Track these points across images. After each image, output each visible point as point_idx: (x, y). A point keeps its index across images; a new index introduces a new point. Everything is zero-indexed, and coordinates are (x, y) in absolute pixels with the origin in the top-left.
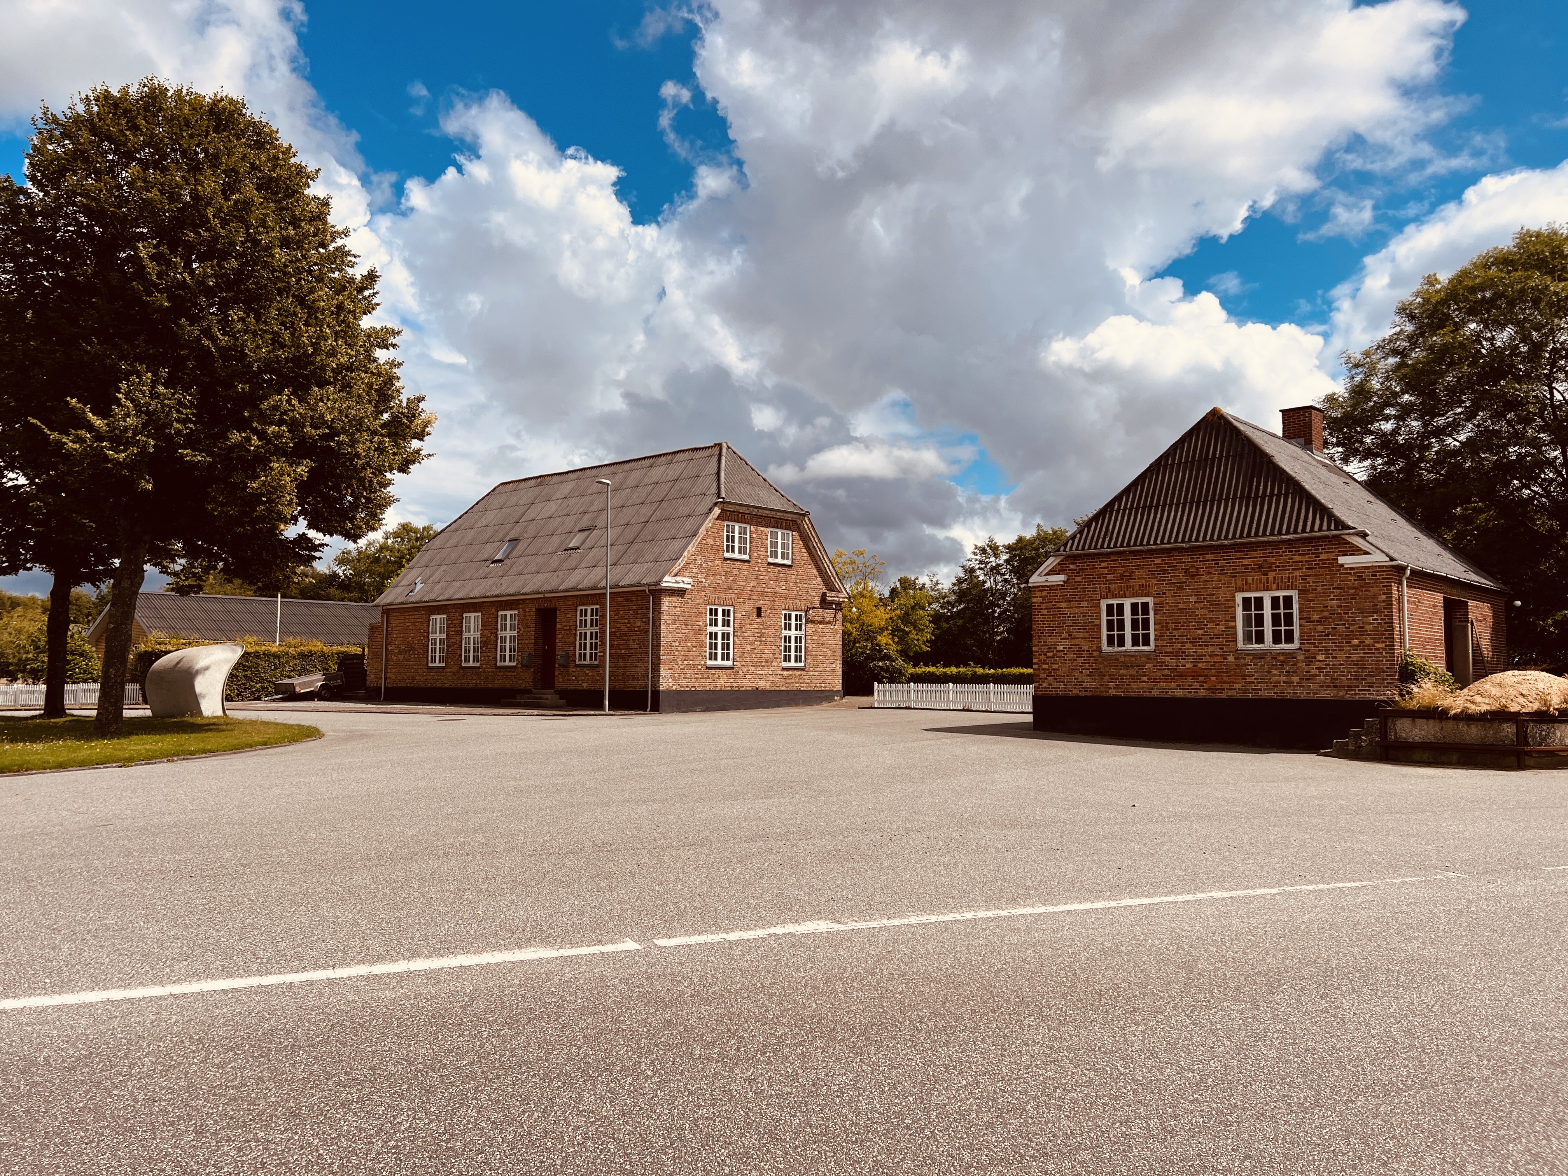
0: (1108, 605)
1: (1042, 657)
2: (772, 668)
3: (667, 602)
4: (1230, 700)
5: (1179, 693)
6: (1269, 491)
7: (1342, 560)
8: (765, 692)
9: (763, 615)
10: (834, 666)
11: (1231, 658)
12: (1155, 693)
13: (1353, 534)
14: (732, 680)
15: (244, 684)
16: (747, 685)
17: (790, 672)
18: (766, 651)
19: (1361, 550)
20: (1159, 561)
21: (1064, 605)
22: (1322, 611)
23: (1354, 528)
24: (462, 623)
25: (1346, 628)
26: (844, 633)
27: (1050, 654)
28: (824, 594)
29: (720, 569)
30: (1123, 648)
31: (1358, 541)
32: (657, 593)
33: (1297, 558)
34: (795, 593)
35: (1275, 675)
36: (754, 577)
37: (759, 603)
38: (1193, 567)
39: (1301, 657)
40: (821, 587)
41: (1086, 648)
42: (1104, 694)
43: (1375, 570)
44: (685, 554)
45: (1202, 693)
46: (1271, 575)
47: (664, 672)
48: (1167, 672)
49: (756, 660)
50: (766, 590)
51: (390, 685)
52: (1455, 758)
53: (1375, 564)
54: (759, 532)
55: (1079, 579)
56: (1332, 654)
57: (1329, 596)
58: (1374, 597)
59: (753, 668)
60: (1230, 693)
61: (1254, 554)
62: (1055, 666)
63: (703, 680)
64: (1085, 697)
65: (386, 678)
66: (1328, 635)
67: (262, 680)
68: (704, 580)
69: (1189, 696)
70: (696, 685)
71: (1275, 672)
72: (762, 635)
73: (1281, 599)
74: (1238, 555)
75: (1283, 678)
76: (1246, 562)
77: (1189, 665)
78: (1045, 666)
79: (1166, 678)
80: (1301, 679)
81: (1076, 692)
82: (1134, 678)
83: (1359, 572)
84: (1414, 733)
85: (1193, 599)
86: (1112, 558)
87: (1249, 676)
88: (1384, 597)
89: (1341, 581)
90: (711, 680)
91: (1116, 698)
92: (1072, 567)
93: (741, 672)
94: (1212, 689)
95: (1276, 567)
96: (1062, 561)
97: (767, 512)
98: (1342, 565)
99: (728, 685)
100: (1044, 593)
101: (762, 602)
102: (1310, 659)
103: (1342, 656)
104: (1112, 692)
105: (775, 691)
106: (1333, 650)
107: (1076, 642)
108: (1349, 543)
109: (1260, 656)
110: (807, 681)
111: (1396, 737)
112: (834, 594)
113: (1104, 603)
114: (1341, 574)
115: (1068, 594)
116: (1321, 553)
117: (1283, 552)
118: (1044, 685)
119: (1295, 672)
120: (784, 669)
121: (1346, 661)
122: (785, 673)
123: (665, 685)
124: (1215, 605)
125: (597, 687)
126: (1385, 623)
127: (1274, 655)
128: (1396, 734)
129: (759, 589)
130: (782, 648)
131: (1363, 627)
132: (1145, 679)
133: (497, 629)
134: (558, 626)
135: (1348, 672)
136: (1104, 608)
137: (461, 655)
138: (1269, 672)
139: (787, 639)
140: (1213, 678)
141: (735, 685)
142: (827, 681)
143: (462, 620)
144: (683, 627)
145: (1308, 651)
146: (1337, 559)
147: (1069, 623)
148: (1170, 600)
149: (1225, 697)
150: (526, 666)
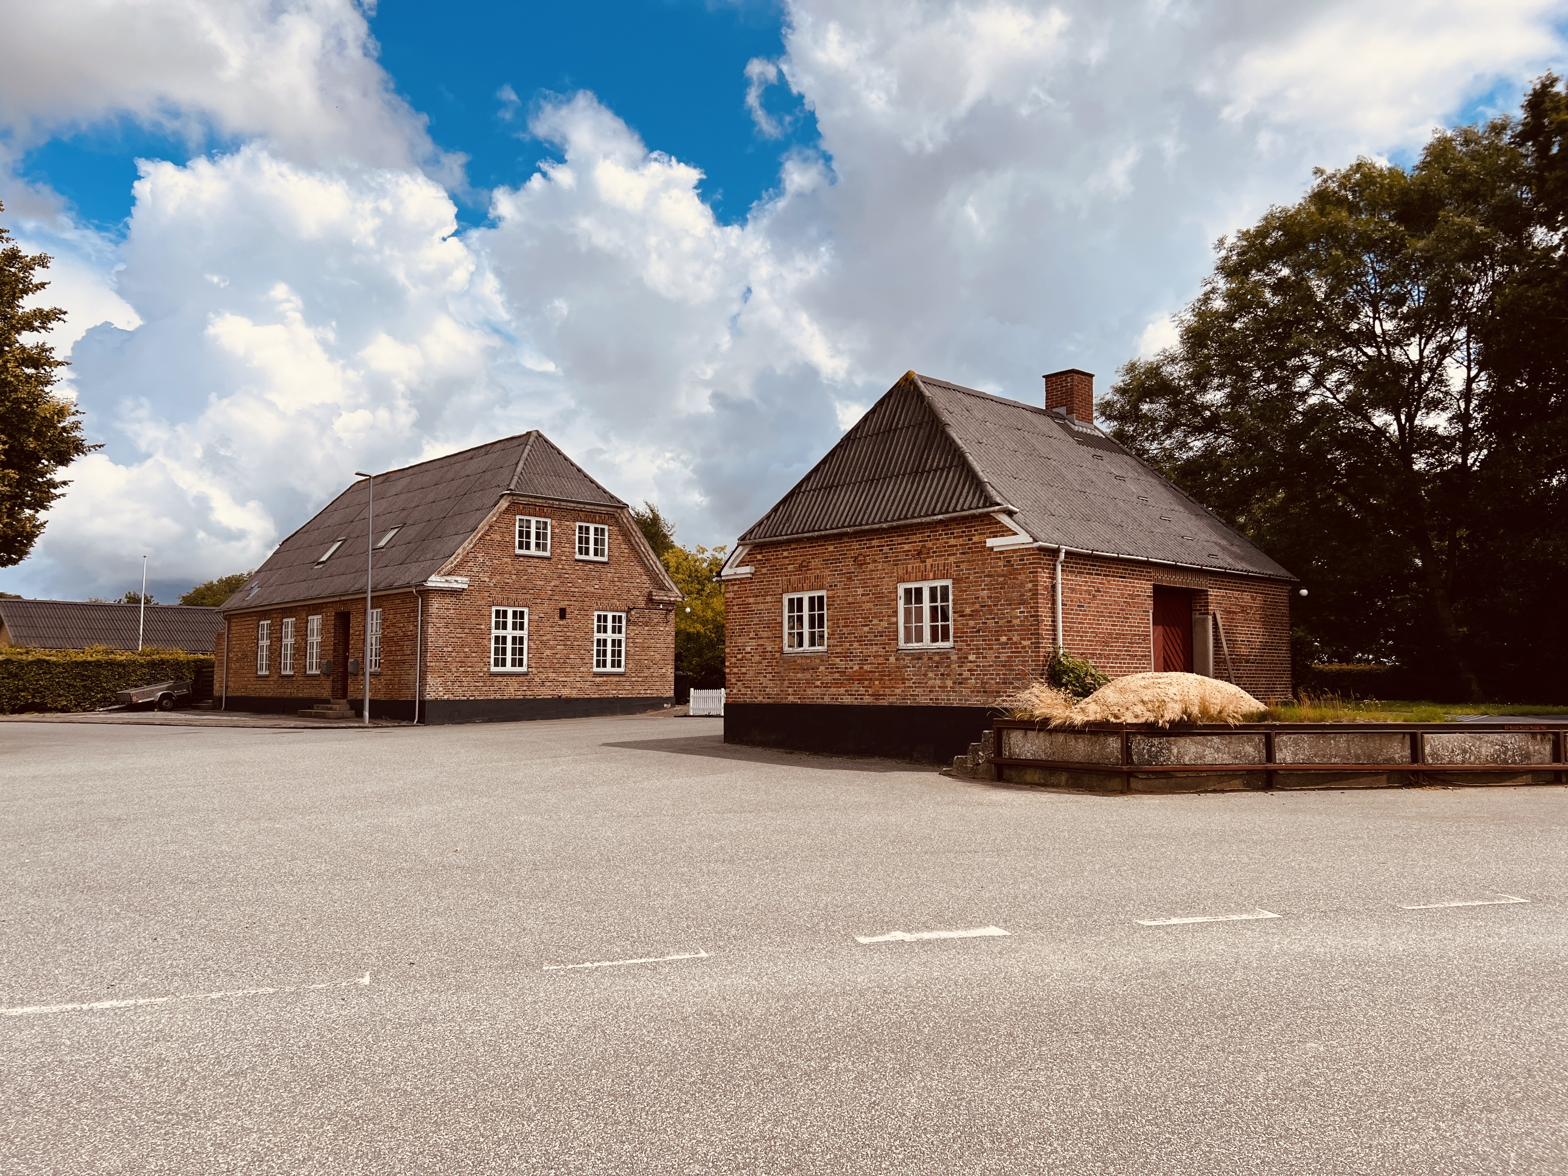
0: (789, 600)
1: (734, 660)
2: (580, 675)
3: (435, 605)
4: (891, 708)
5: (847, 700)
6: (935, 464)
7: (990, 542)
8: (569, 701)
9: (567, 616)
10: (664, 671)
11: (892, 659)
12: (827, 700)
13: (999, 511)
14: (525, 688)
15: (83, 694)
16: (546, 693)
17: (605, 679)
18: (572, 656)
19: (1010, 530)
20: (831, 548)
21: (751, 600)
22: (974, 603)
23: (998, 504)
24: (282, 629)
25: (996, 623)
26: (677, 634)
27: (739, 656)
28: (650, 594)
29: (510, 568)
30: (801, 649)
31: (1004, 519)
32: (426, 593)
33: (953, 542)
34: (612, 592)
35: (930, 679)
36: (555, 576)
37: (562, 605)
38: (860, 554)
39: (954, 657)
40: (647, 585)
41: (769, 649)
42: (784, 701)
43: (1021, 553)
44: (460, 550)
45: (868, 700)
46: (929, 562)
47: (431, 679)
48: (837, 676)
49: (558, 665)
50: (573, 589)
51: (229, 695)
52: (1064, 778)
53: (1022, 547)
54: (564, 527)
55: (764, 571)
56: (982, 653)
57: (980, 585)
58: (1022, 585)
59: (555, 675)
60: (892, 699)
61: (914, 538)
62: (744, 670)
63: (485, 689)
64: (768, 704)
65: (227, 687)
66: (978, 631)
67: (104, 690)
68: (487, 580)
69: (856, 703)
70: (476, 693)
71: (931, 675)
72: (567, 639)
73: (939, 589)
74: (900, 539)
75: (938, 682)
76: (906, 547)
77: (856, 668)
78: (735, 670)
79: (837, 684)
80: (954, 683)
81: (760, 698)
82: (810, 683)
83: (1006, 556)
84: (1026, 748)
85: (860, 591)
86: (793, 546)
87: (908, 680)
88: (1030, 585)
89: (992, 567)
90: (496, 688)
91: (794, 705)
92: (759, 557)
93: (537, 679)
94: (876, 695)
95: (933, 552)
96: (751, 550)
97: (575, 505)
98: (992, 549)
99: (519, 693)
100: (736, 588)
101: (567, 603)
102: (963, 659)
103: (991, 655)
104: (791, 699)
105: (584, 699)
106: (983, 649)
107: (761, 642)
108: (999, 522)
109: (917, 656)
110: (627, 687)
111: (1010, 753)
112: (662, 593)
113: (786, 598)
114: (991, 559)
115: (756, 586)
116: (974, 535)
117: (940, 535)
118: (735, 691)
119: (948, 675)
120: (597, 675)
121: (995, 662)
122: (598, 679)
123: (433, 694)
124: (879, 596)
125: (360, 698)
126: (1031, 616)
127: (930, 655)
128: (1010, 749)
129: (563, 589)
130: (595, 652)
131: (1011, 622)
132: (818, 683)
133: (307, 635)
134: (351, 631)
135: (998, 675)
136: (786, 603)
137: (280, 663)
138: (925, 675)
139: (602, 643)
140: (877, 683)
141: (529, 693)
142: (654, 688)
143: (282, 625)
144: (459, 630)
145: (961, 650)
146: (985, 542)
147: (756, 621)
148: (841, 593)
149: (886, 704)
150: (326, 674)
